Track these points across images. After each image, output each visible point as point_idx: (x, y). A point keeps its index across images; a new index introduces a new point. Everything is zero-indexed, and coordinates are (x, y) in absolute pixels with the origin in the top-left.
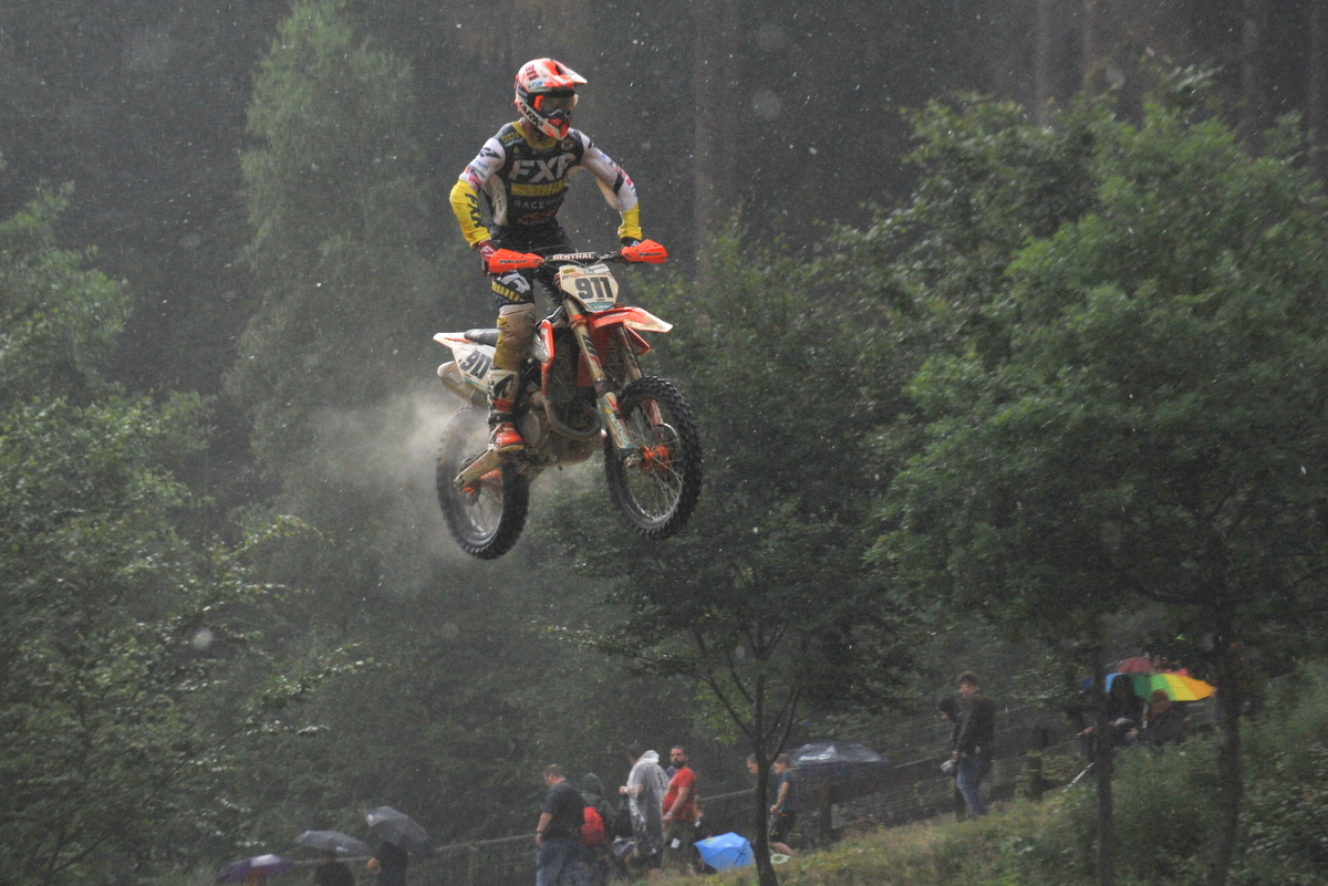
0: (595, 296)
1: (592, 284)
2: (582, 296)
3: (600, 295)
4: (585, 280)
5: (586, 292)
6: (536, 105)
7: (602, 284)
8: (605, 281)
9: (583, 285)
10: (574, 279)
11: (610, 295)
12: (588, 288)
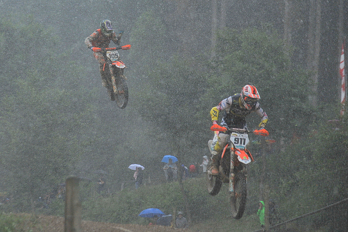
0: (239, 144)
1: (240, 140)
2: (235, 143)
3: (241, 143)
4: (238, 139)
5: (236, 142)
6: (245, 99)
7: (243, 140)
8: (245, 140)
9: (237, 140)
10: (235, 138)
11: (244, 144)
12: (238, 141)
